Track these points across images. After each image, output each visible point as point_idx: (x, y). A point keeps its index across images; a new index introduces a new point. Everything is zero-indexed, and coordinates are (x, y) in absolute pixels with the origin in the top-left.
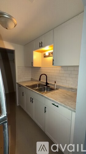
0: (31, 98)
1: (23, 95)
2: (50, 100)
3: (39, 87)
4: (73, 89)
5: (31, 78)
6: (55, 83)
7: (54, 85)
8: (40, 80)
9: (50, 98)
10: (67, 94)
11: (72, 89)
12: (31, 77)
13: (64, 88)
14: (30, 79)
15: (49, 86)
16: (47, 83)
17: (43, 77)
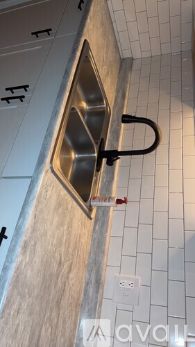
0: (25, 87)
1: (36, 33)
2: (23, 214)
3: (90, 114)
4: (97, 292)
5: (132, 59)
6: (119, 202)
7: (110, 199)
8: (127, 119)
9: (31, 211)
10: (70, 271)
11: (99, 283)
12: (137, 55)
13: (99, 245)
14: (126, 54)
15: (98, 170)
16: (112, 156)
17: (141, 136)
